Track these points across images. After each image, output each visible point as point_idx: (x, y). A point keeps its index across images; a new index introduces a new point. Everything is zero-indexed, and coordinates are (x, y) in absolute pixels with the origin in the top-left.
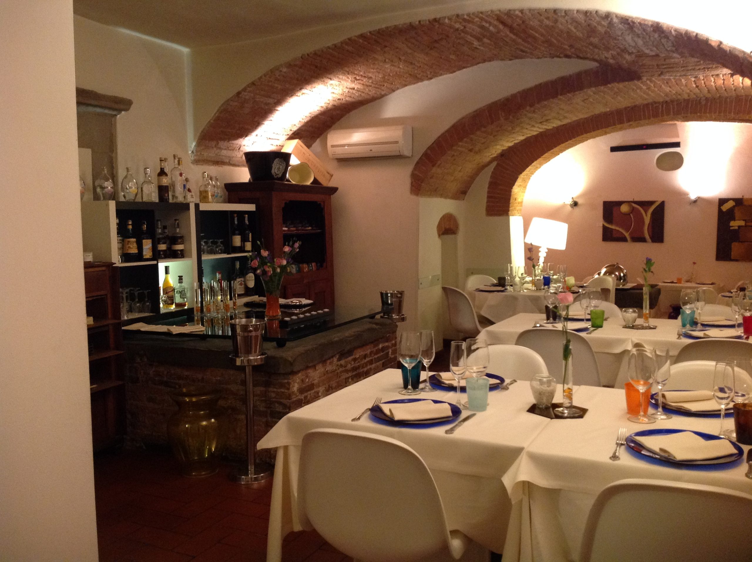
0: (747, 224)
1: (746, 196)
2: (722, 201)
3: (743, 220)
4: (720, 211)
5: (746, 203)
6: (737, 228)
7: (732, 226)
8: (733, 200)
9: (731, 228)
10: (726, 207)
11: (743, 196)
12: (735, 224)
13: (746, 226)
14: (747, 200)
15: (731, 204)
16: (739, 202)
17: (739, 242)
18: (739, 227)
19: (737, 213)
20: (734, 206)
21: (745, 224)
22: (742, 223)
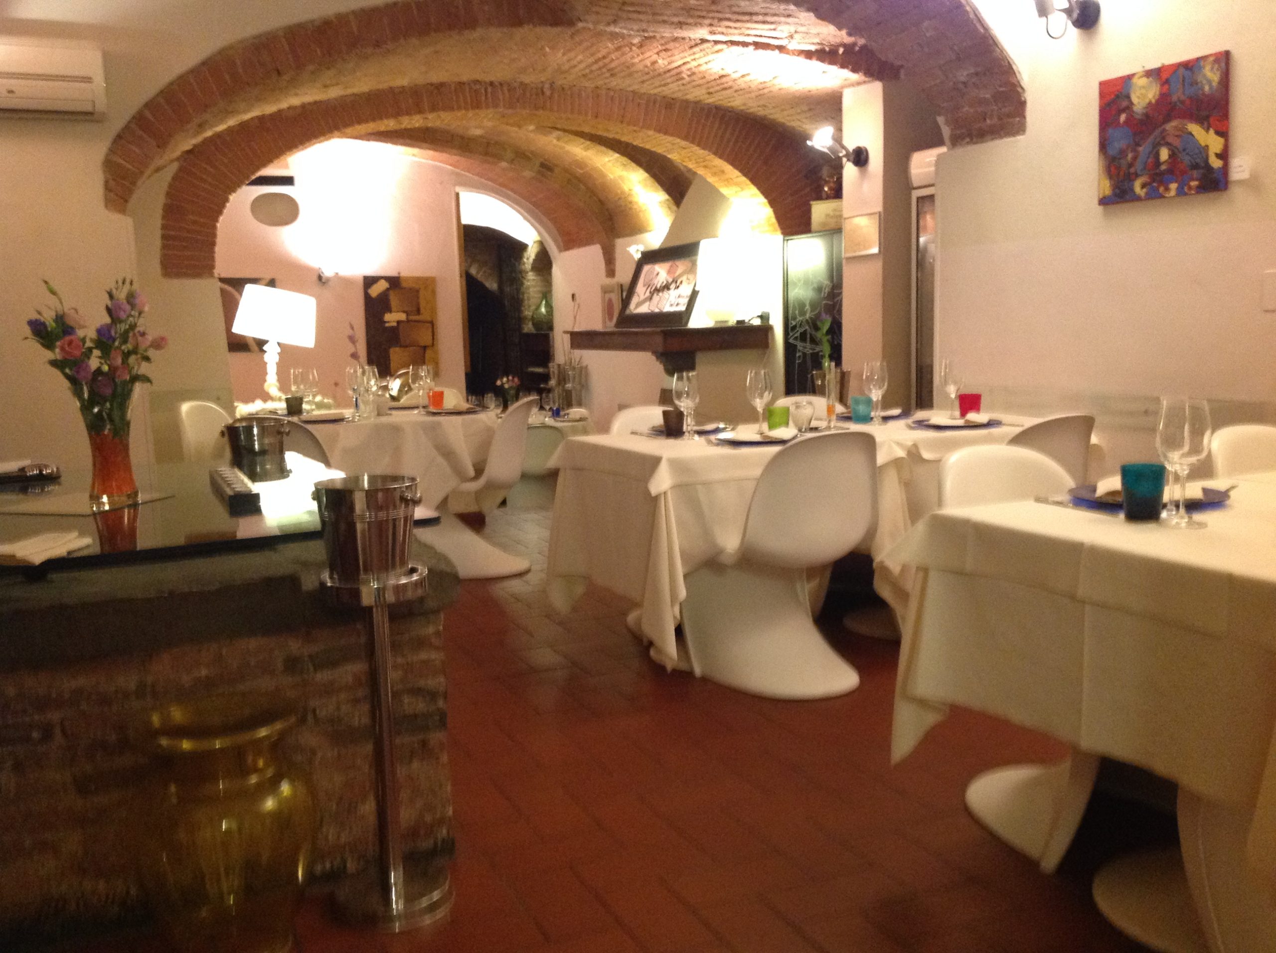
0: (411, 318)
1: (404, 274)
2: (369, 281)
3: (404, 312)
4: (367, 297)
5: (404, 285)
6: (395, 324)
7: (388, 322)
8: (387, 279)
9: (387, 325)
10: (376, 290)
11: (399, 273)
12: (392, 318)
13: (408, 321)
14: (407, 279)
15: (382, 286)
16: (394, 282)
17: (401, 346)
18: (398, 322)
19: (394, 301)
20: (388, 289)
21: (407, 318)
22: (403, 317)
